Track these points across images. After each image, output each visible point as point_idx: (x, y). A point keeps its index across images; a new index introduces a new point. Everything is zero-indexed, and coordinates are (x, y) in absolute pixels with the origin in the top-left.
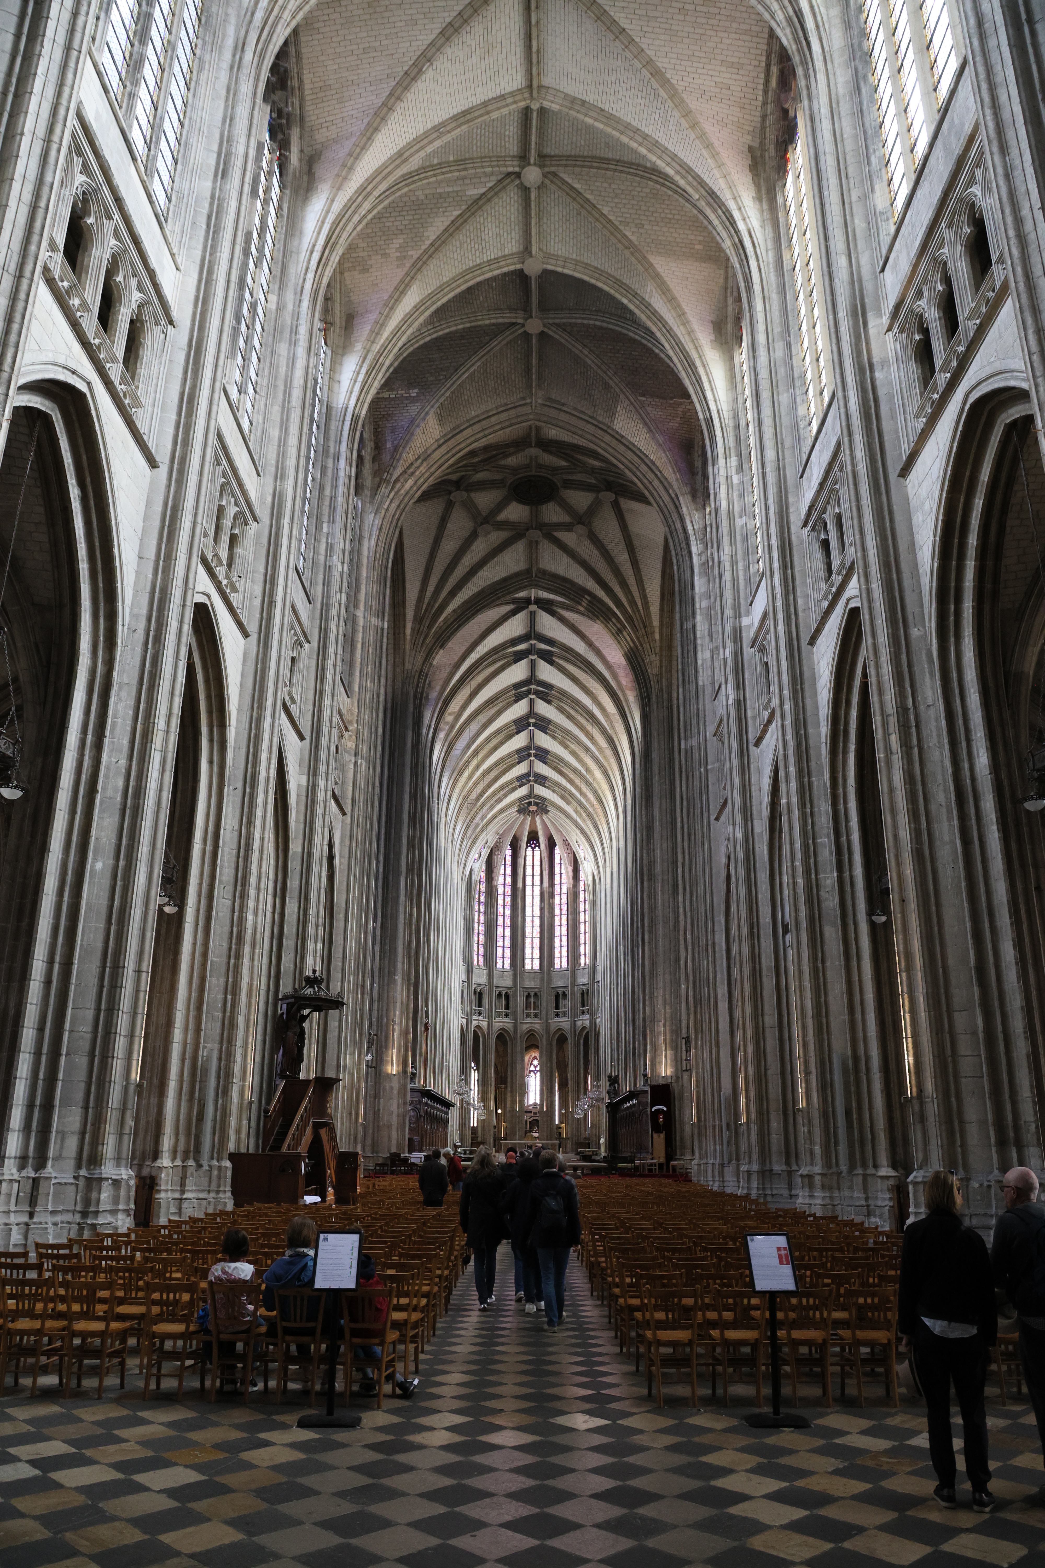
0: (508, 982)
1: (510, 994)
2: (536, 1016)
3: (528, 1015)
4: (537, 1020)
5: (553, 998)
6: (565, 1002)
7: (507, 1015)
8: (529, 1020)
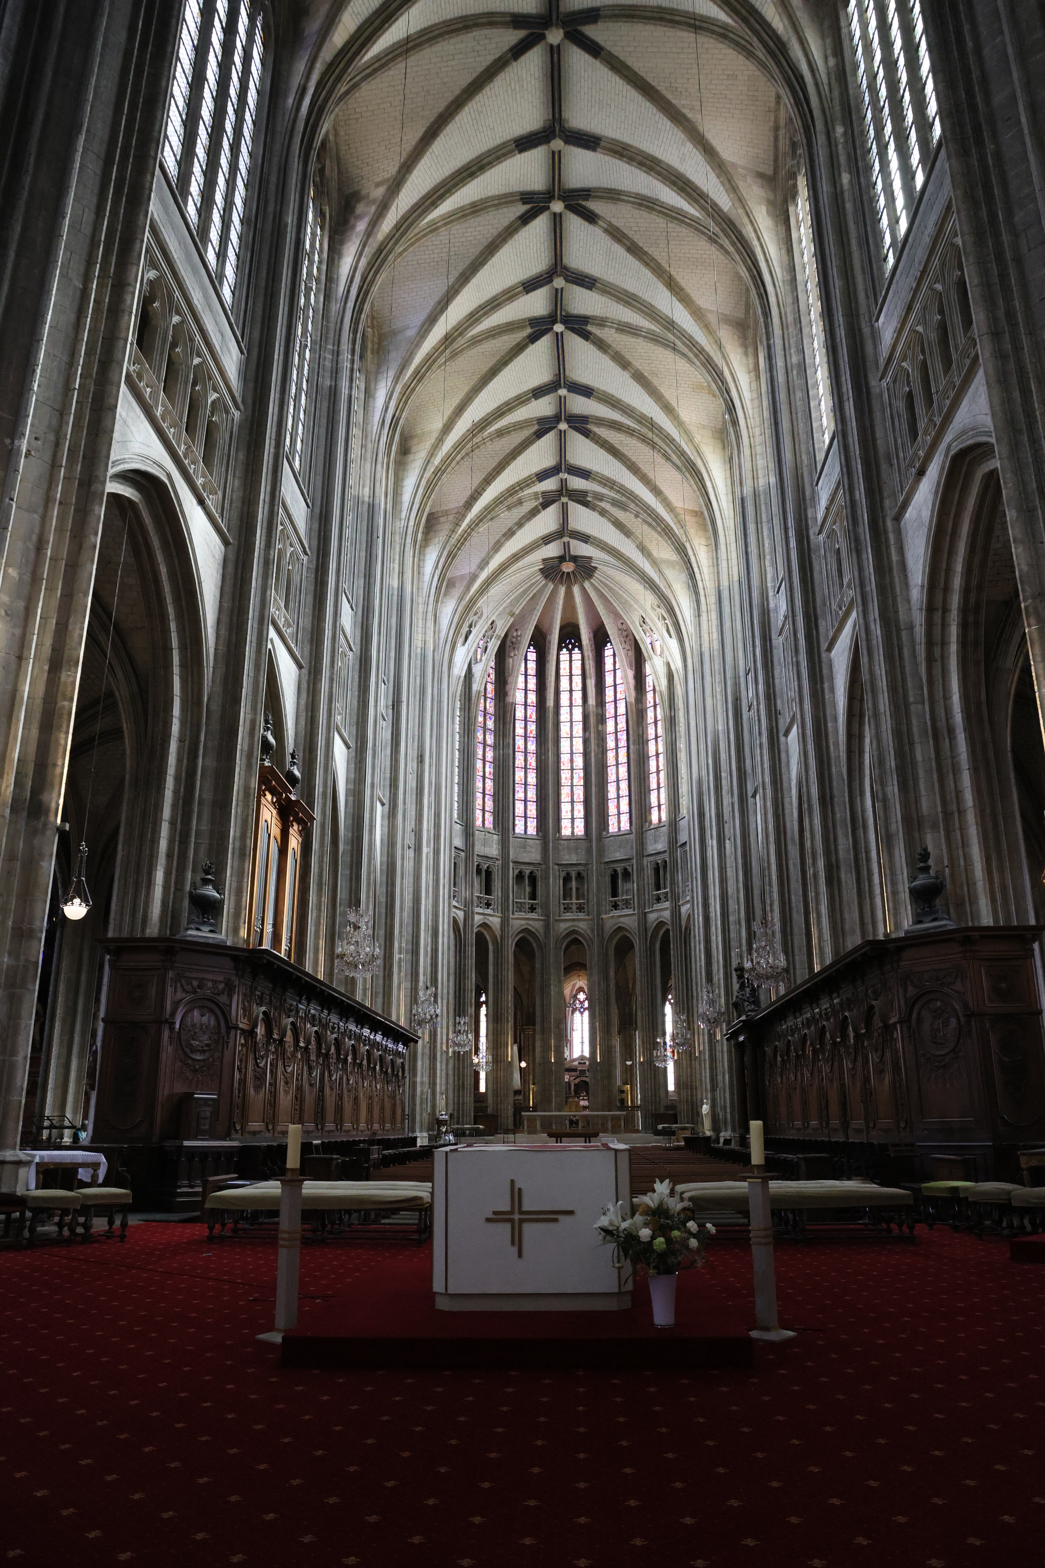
0: (533, 855)
1: (538, 874)
2: (580, 909)
3: (567, 909)
4: (581, 916)
5: (608, 879)
6: (629, 886)
7: (532, 909)
8: (568, 916)
